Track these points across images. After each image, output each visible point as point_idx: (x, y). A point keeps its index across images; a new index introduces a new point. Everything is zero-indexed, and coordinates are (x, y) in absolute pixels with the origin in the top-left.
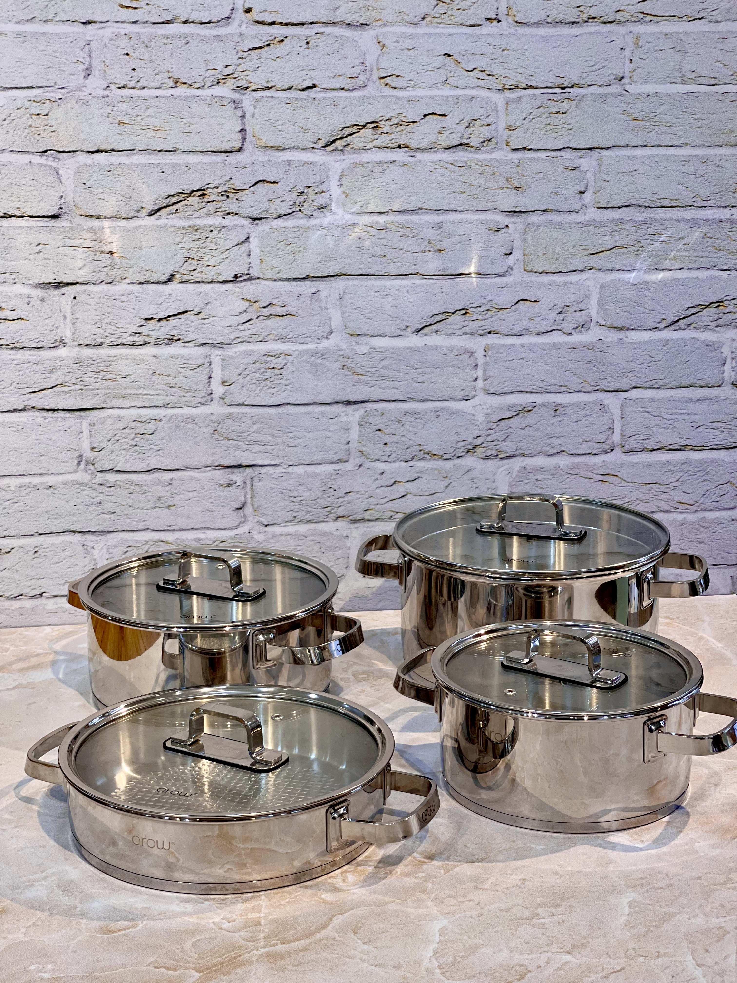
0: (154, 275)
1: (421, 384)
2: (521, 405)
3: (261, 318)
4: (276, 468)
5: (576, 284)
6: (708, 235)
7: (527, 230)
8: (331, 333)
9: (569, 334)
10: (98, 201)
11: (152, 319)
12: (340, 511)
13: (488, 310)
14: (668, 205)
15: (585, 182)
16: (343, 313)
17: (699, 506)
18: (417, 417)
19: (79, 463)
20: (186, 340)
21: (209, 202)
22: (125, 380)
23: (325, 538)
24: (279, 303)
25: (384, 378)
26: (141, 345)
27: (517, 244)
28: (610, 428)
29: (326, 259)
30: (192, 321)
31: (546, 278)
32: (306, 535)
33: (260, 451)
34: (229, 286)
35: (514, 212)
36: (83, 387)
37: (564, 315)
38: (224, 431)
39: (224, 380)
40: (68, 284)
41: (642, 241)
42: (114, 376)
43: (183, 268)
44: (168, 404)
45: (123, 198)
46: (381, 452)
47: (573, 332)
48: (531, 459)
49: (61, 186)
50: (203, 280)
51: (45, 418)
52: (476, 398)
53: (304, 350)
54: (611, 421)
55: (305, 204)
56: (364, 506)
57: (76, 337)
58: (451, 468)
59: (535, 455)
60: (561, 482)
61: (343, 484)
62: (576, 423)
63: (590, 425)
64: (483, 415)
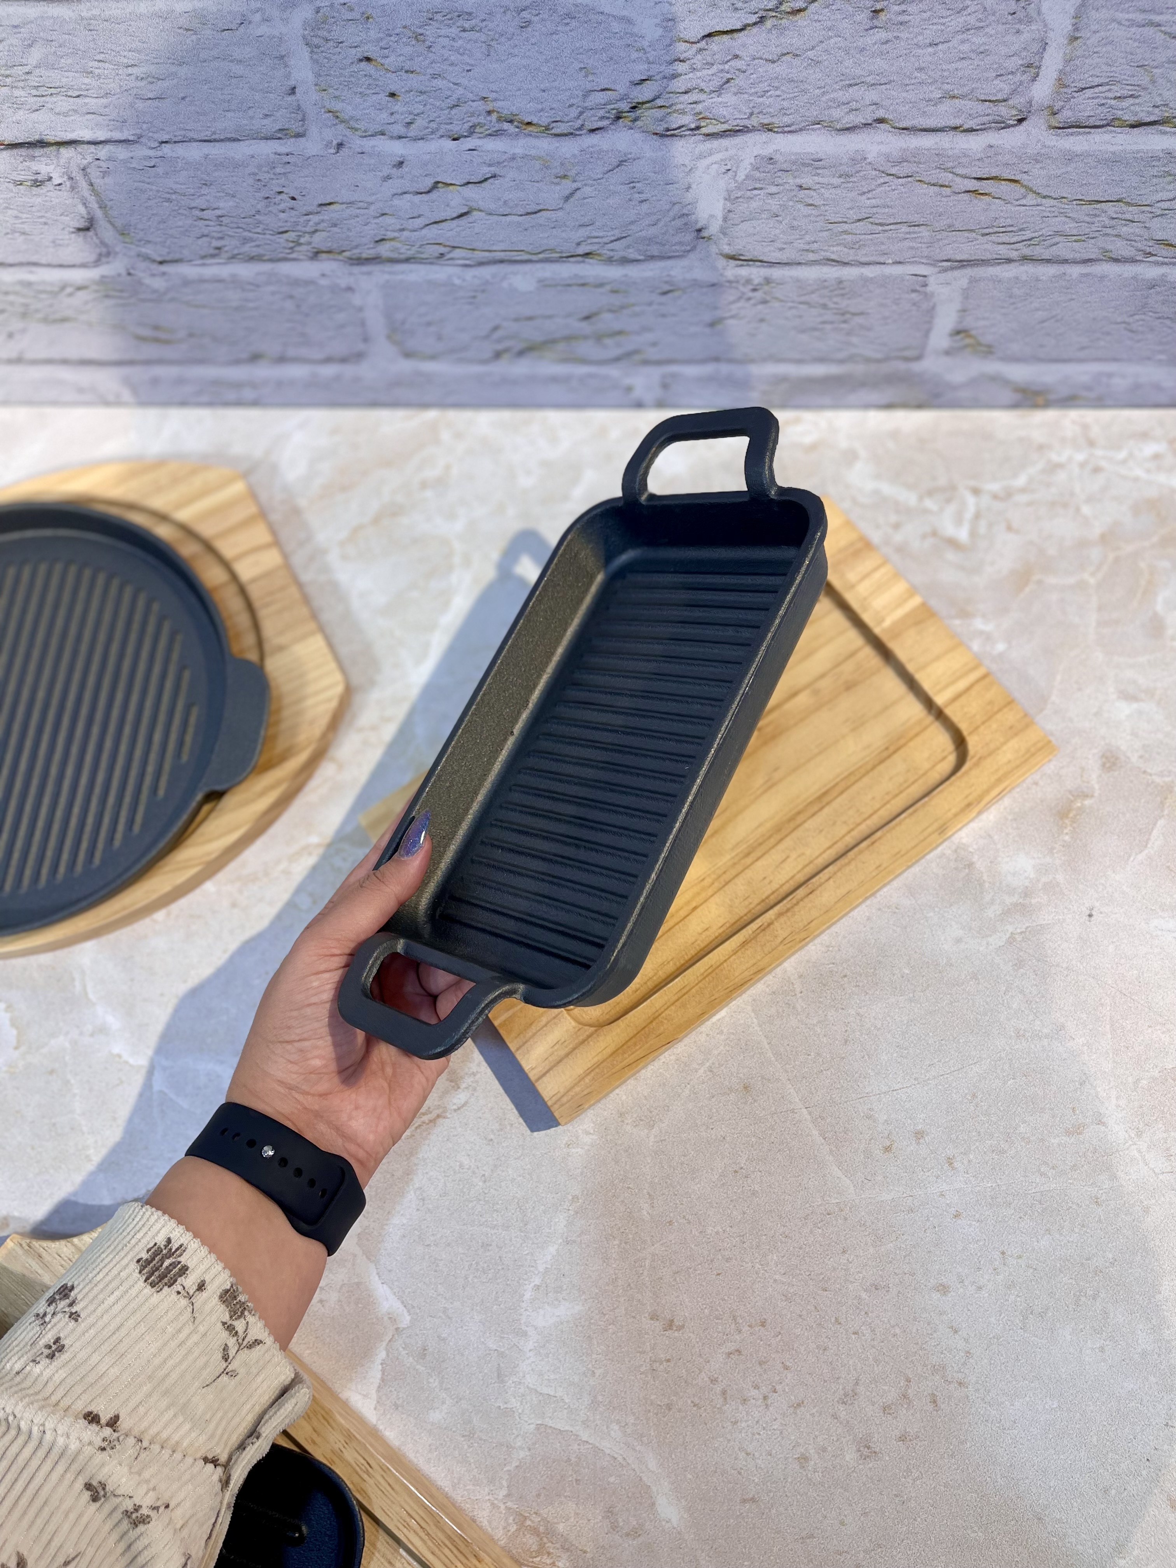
23: (301, 290)
28: (1029, 65)
32: (256, 282)
33: (74, 110)
46: (384, 115)
48: (790, 137)
54: (1036, 46)
56: (372, 231)
58: (574, 156)
59: (801, 130)
60: (864, 193)
61: (307, 185)
62: (930, 50)
63: (973, 56)
64: (658, 21)
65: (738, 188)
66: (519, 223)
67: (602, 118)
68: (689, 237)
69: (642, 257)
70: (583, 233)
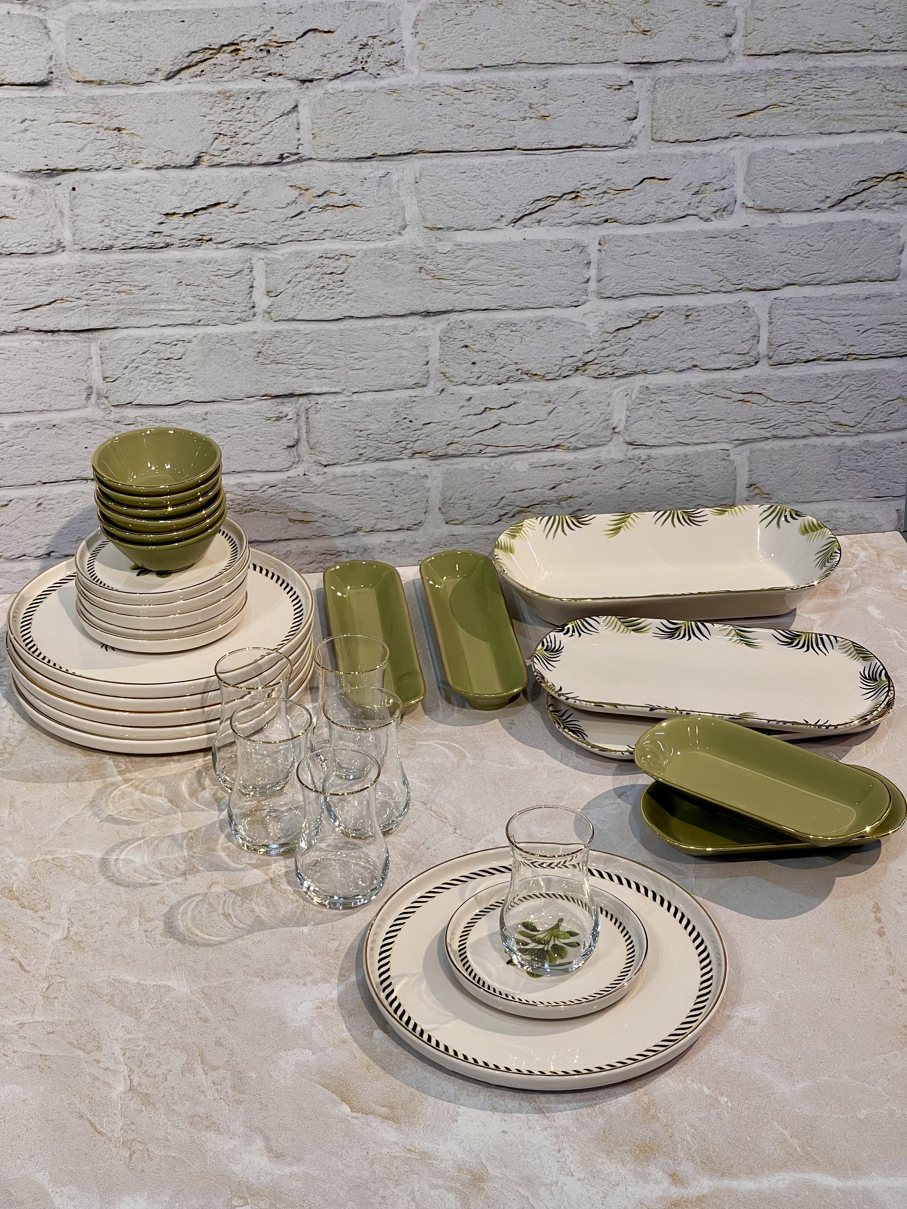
0: (175, 157)
1: (518, 288)
2: (643, 311)
3: (316, 210)
4: (337, 396)
5: (718, 155)
6: (888, 87)
7: (657, 86)
8: (404, 227)
9: (707, 220)
10: (98, 62)
11: (174, 214)
12: (417, 447)
13: (605, 192)
14: (838, 50)
15: (733, 21)
16: (419, 201)
17: (861, 428)
18: (514, 329)
19: (89, 396)
20: (219, 240)
21: (244, 60)
22: (144, 292)
23: (399, 479)
24: (338, 191)
25: (472, 282)
26: (162, 248)
27: (643, 105)
28: (755, 336)
29: (398, 132)
30: (226, 216)
31: (679, 149)
32: (374, 476)
33: (316, 376)
34: (273, 169)
35: (641, 63)
36: (89, 302)
37: (701, 196)
38: (270, 352)
39: (269, 290)
40: (65, 171)
41: (804, 98)
42: (129, 288)
43: (213, 147)
44: (199, 321)
45: (132, 58)
46: (468, 374)
47: (713, 218)
48: (655, 376)
49: (50, 43)
50: (240, 162)
51: (43, 343)
52: (588, 304)
53: (371, 250)
54: (756, 328)
55: (369, 60)
56: (446, 439)
57: (77, 239)
58: (555, 391)
59: (660, 372)
60: (692, 404)
61: (420, 413)
62: (712, 331)
63: (730, 333)
64: (596, 324)
65: (633, 404)
66: (524, 429)
67: (570, 370)
68: (609, 432)
69: (585, 446)
70: (556, 433)
